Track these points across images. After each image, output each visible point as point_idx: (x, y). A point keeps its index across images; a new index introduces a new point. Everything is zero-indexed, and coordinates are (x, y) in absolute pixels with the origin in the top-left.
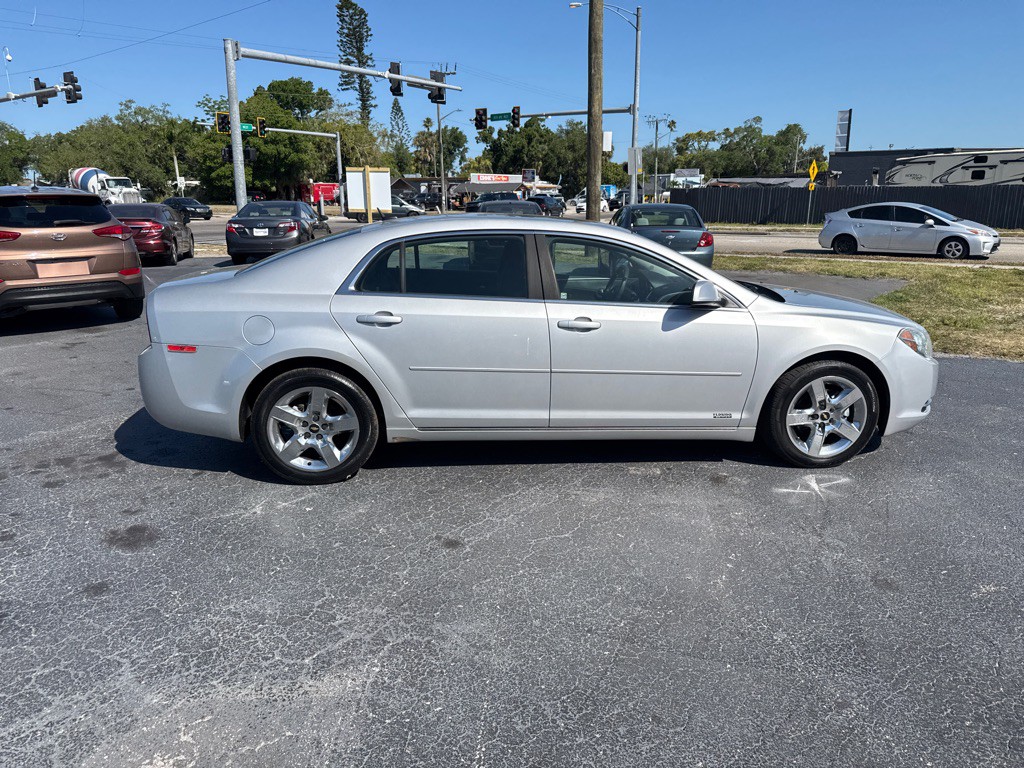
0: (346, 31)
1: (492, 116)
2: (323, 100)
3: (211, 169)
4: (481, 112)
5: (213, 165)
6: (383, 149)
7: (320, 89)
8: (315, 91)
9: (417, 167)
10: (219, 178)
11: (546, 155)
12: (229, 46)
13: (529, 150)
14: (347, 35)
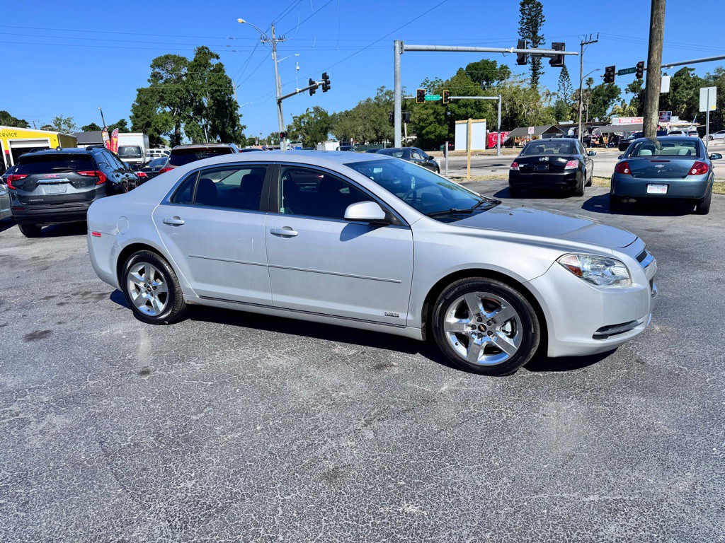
0: (525, 21)
1: (619, 71)
2: (504, 72)
3: (423, 128)
4: (610, 69)
5: (424, 125)
6: (545, 105)
7: (502, 66)
8: (498, 67)
9: (572, 116)
10: (427, 133)
11: (690, 99)
12: (397, 45)
13: (674, 96)
14: (526, 24)
